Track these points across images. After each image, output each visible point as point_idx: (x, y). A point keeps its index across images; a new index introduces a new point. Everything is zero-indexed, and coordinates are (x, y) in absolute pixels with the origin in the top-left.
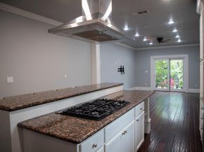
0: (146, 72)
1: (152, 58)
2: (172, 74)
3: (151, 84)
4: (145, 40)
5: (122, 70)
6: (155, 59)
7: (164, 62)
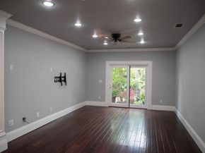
0: (101, 81)
1: (108, 63)
2: (132, 84)
3: (107, 97)
4: (95, 36)
5: (61, 79)
6: (111, 65)
7: (123, 69)
